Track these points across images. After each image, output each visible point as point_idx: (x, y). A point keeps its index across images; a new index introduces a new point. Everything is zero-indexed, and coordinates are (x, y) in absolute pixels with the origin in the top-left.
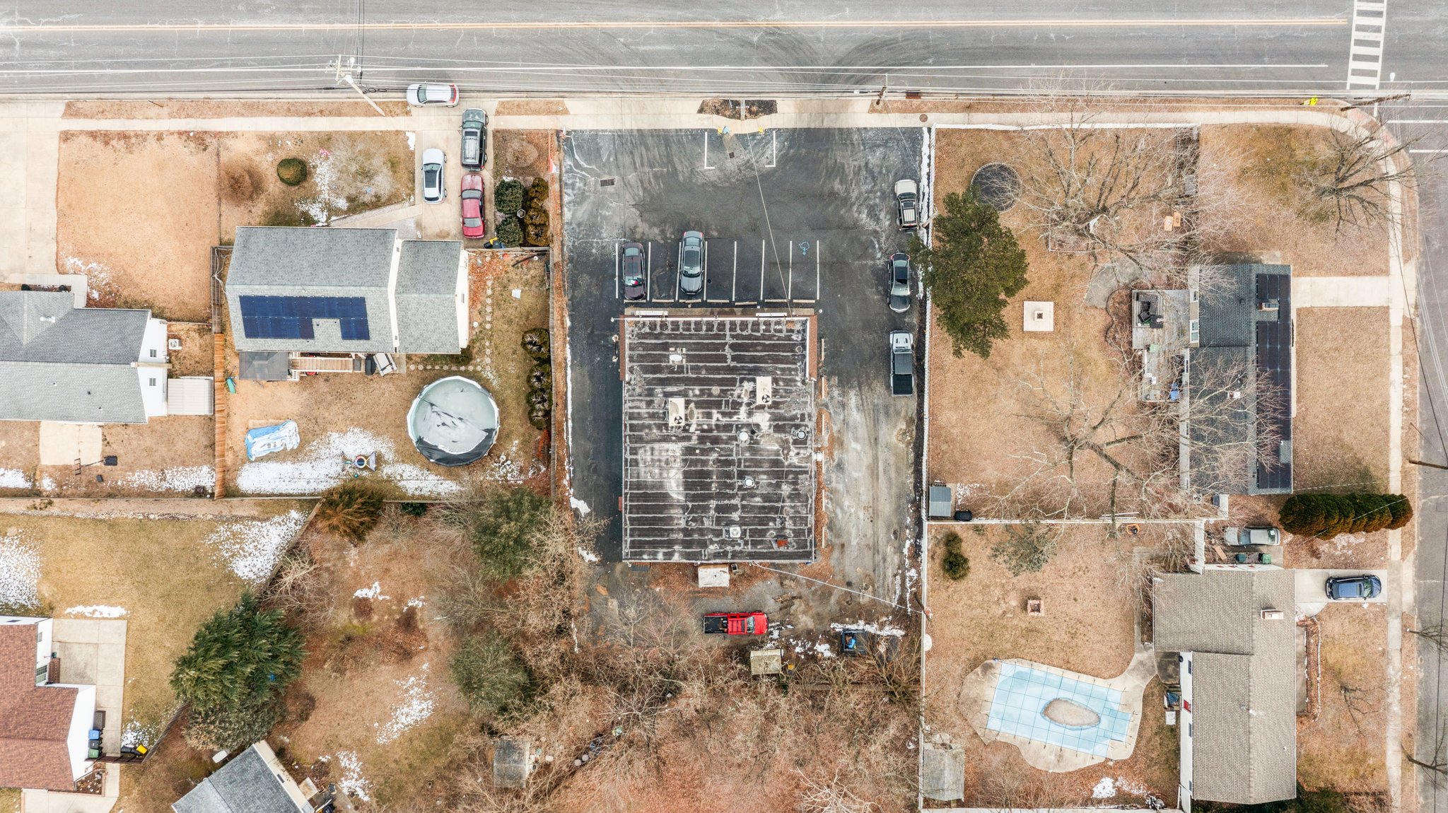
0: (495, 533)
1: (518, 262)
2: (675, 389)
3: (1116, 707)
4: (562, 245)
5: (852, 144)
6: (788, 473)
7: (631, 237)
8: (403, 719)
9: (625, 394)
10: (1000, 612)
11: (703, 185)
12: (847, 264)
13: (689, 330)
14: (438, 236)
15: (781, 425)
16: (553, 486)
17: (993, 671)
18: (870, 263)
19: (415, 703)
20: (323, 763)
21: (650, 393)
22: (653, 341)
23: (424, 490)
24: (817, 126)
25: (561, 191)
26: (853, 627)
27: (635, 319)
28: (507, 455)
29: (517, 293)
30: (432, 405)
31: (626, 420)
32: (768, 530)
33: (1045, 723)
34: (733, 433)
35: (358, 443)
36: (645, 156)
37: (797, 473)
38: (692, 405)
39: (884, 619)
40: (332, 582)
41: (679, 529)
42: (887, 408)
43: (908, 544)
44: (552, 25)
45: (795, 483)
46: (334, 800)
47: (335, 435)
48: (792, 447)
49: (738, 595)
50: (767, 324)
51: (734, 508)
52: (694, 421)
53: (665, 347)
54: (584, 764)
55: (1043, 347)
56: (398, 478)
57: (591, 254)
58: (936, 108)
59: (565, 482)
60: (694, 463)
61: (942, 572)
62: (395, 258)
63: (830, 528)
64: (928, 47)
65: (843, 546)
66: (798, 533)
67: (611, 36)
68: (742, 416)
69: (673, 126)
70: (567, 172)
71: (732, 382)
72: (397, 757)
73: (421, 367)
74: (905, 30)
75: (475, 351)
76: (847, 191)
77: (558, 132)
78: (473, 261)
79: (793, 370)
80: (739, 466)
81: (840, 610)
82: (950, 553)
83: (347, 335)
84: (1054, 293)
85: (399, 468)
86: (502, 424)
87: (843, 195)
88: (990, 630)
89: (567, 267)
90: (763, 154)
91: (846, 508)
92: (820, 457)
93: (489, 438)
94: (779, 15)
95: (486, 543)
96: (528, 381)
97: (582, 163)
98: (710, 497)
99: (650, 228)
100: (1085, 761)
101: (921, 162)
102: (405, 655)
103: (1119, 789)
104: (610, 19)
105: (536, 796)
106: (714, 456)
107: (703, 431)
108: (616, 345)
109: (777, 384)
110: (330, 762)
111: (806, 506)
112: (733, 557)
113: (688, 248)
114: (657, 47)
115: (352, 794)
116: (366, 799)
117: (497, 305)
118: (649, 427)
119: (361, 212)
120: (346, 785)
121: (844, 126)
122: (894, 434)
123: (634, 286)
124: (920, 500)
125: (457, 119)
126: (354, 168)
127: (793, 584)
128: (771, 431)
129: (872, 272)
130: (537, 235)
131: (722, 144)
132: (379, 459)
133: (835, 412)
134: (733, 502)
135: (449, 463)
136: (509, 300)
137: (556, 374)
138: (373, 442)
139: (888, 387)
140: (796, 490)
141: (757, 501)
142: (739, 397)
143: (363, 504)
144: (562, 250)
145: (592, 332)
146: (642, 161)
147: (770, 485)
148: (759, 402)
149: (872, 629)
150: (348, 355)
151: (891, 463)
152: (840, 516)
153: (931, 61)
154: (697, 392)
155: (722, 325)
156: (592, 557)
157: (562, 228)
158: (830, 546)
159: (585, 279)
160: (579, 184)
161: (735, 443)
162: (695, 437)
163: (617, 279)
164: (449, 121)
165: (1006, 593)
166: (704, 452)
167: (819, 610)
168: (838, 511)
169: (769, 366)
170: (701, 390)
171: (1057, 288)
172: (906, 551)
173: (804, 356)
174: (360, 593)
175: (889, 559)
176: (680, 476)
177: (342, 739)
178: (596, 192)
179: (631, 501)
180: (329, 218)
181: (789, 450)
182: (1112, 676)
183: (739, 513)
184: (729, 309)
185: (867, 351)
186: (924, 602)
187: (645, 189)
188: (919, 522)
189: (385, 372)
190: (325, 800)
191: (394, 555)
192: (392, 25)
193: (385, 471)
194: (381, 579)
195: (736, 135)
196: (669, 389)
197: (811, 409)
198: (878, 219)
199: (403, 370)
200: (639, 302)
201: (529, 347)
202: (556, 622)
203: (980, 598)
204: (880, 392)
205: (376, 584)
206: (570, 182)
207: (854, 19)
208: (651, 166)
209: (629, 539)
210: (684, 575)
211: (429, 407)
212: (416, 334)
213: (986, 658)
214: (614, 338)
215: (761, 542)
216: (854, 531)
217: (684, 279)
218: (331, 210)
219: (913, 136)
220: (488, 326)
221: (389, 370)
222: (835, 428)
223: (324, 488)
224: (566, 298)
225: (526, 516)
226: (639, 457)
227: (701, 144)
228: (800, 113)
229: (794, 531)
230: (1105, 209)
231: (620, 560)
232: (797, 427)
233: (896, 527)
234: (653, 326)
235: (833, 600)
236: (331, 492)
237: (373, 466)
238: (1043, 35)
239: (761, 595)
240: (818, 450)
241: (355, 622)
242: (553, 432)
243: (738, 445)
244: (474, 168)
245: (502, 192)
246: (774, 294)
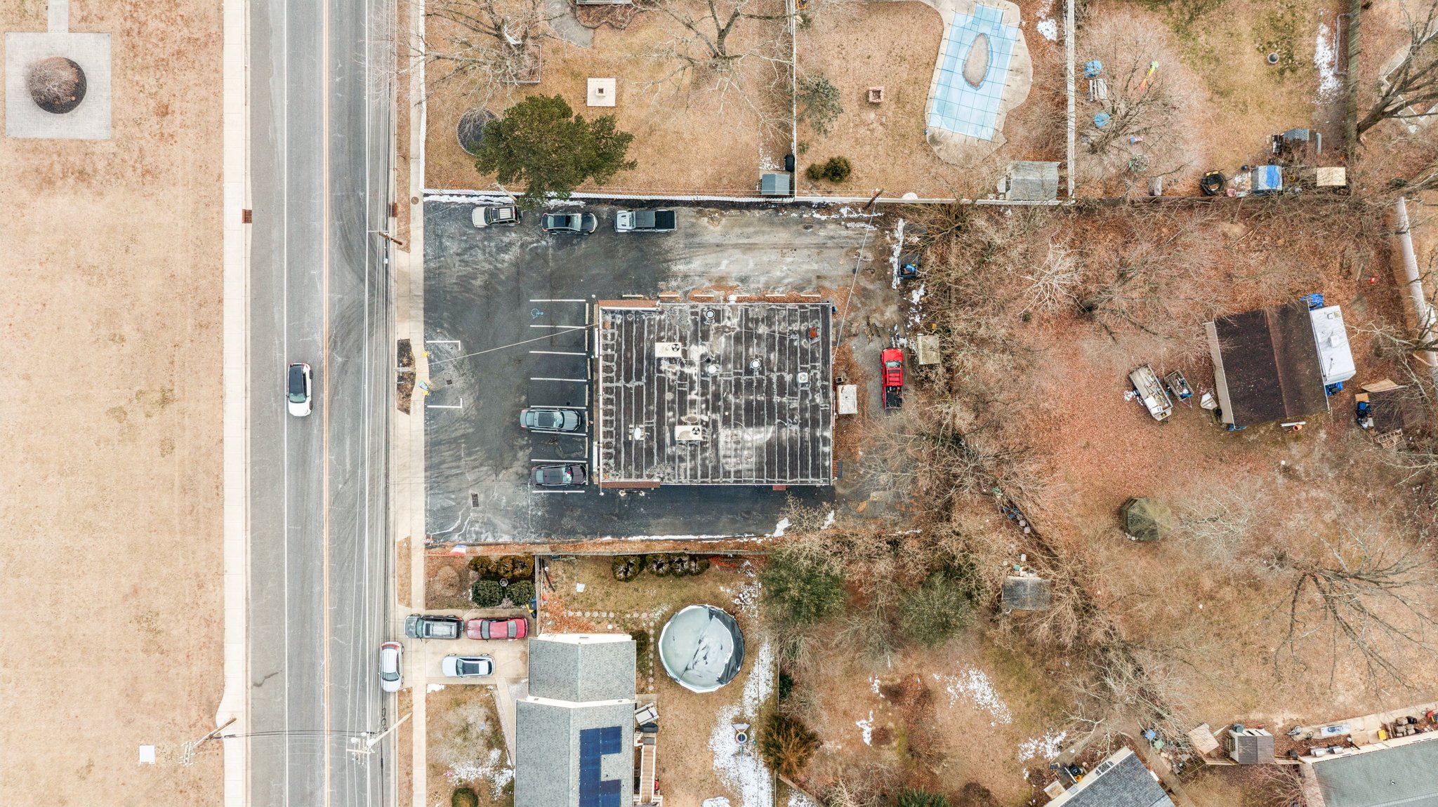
0: (799, 602)
1: (550, 586)
2: (668, 435)
3: (970, 19)
4: (534, 543)
5: (439, 268)
6: (747, 327)
7: (526, 478)
8: (987, 698)
9: (674, 482)
10: (881, 128)
11: (477, 410)
12: (552, 274)
13: (612, 422)
14: (525, 663)
15: (701, 334)
16: (763, 553)
17: (936, 136)
18: (551, 251)
19: (971, 687)
20: (1030, 776)
21: (672, 458)
22: (623, 455)
23: (768, 677)
24: (422, 301)
25: (483, 545)
26: (896, 268)
27: (604, 475)
28: (734, 597)
29: (580, 588)
30: (687, 669)
31: (698, 482)
32: (801, 347)
33: (986, 87)
34: (709, 379)
35: (725, 741)
36: (450, 465)
37: (748, 319)
38: (683, 418)
39: (888, 238)
40: (856, 766)
41: (801, 431)
42: (688, 236)
43: (817, 216)
44: (326, 553)
45: (757, 321)
46: (1065, 765)
47: (717, 763)
48: (723, 324)
49: (866, 377)
50: (606, 347)
51: (781, 379)
52: (698, 417)
53: (628, 444)
54: (1028, 524)
55: (631, 90)
56: (756, 702)
57: (543, 516)
58: (406, 189)
59: (759, 541)
60: (738, 417)
61: (843, 184)
62: (543, 701)
63: (801, 289)
64: (348, 197)
65: (818, 277)
66: (804, 318)
67: (337, 497)
68: (693, 371)
69: (422, 438)
70: (465, 539)
71: (661, 381)
72: (1024, 705)
73: (651, 680)
74: (332, 218)
75: (635, 628)
76: (483, 273)
77: (428, 546)
78: (549, 629)
79: (649, 323)
80: (741, 374)
81: (879, 280)
82: (825, 175)
83: (617, 748)
84: (579, 78)
85: (747, 701)
86: (705, 602)
87: (486, 277)
88: (898, 138)
89: (555, 539)
90: (448, 353)
91: (783, 274)
92: (733, 298)
93: (718, 615)
94: (317, 337)
95: (809, 611)
96: (662, 575)
97: (456, 525)
98: (770, 402)
99: (518, 460)
100: (1020, 48)
101: (456, 203)
102: (926, 696)
103: (1049, 16)
104: (321, 497)
105: (1054, 568)
106: (731, 398)
107: (707, 408)
108: (629, 493)
109: (663, 338)
110: (1029, 769)
111: (778, 310)
112: (827, 380)
113: (536, 424)
114: (347, 453)
115: (1060, 748)
116: (1064, 734)
117: (591, 607)
118: (704, 460)
119: (503, 737)
120: (1051, 754)
121: (422, 276)
122: (713, 229)
123: (572, 475)
124: (775, 204)
125: (414, 644)
126: (459, 740)
127: (855, 325)
128: (707, 343)
129: (559, 249)
130: (523, 567)
131: (439, 392)
132: (738, 720)
133: (692, 284)
134: (775, 380)
135: (742, 653)
136: (586, 594)
137: (658, 549)
138: (723, 727)
139: (668, 234)
140: (763, 319)
141: (774, 357)
142: (675, 374)
143: (778, 734)
144: (538, 544)
145: (616, 515)
146: (455, 468)
147: (758, 345)
148: (678, 354)
149: (898, 250)
150: (638, 751)
151: (740, 231)
152: (790, 280)
153: (361, 194)
154: (671, 414)
155: (607, 390)
156: (831, 517)
157: (518, 544)
158: (819, 289)
159: (567, 522)
160: (477, 527)
161: (719, 378)
162: (714, 416)
163: (566, 492)
164: (417, 651)
165: (863, 123)
166: (727, 408)
167: (880, 300)
168: (786, 281)
169: (646, 346)
170: (669, 410)
171: (576, 76)
172: (824, 218)
173: (637, 312)
174: (867, 739)
175: (832, 234)
176: (751, 430)
177: (1007, 757)
178: (483, 512)
179: (774, 477)
180: (509, 767)
181: (726, 326)
182: (941, 22)
183: (785, 374)
184: (592, 384)
185: (634, 254)
186: (868, 200)
187: (481, 465)
188: (796, 205)
189: (655, 713)
190: (1066, 773)
191: (830, 706)
192: (326, 706)
193: (750, 715)
194: (854, 719)
195: (430, 378)
196: (668, 440)
197: (686, 307)
198: (510, 243)
199: (654, 696)
200: (587, 470)
201: (629, 574)
202: (886, 547)
203: (868, 148)
204: (673, 242)
205: (858, 723)
206: (474, 536)
207: (321, 266)
208: (459, 458)
209: (811, 479)
210: (847, 427)
211: (689, 672)
212: (617, 682)
213: (924, 142)
214: (622, 494)
215: (813, 353)
216: (805, 267)
217: (565, 427)
218: (501, 765)
219: (431, 208)
220: (612, 615)
221: (653, 710)
222: (707, 284)
223: (767, 774)
224: (585, 540)
225: (783, 573)
226: (732, 470)
227: (439, 412)
228: (410, 317)
229: (802, 322)
230: (498, 28)
231: (833, 488)
232: (703, 319)
233: (800, 227)
234: (608, 456)
235: (870, 287)
236: (768, 765)
237: (745, 726)
238: (336, 89)
239: (865, 355)
240: (726, 300)
241: (895, 744)
242: (711, 553)
243: (721, 375)
244: (461, 627)
245: (483, 601)
246: (582, 342)
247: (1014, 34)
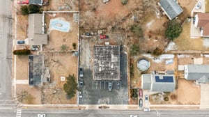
1: (135, 86)
3: (53, 26)
5: (88, 102)
7: (119, 90)
9: (119, 69)
11: (109, 97)
12: (89, 86)
13: (110, 77)
14: (146, 90)
17: (69, 31)
19: (149, 25)
21: (116, 69)
23: (148, 55)
24: (93, 105)
25: (129, 96)
28: (136, 60)
29: (135, 82)
30: (147, 66)
31: (119, 65)
33: (62, 24)
34: (104, 63)
37: (96, 58)
39: (84, 38)
40: (161, 42)
41: (112, 50)
47: (160, 62)
49: (104, 41)
50: (100, 78)
55: (63, 75)
57: (124, 87)
58: (76, 107)
59: (128, 56)
60: (110, 59)
61: (76, 44)
62: (152, 87)
65: (90, 48)
68: (103, 66)
69: (113, 105)
71: (105, 70)
72: (152, 18)
73: (148, 72)
75: (141, 74)
76: (89, 96)
77: (129, 104)
78: (141, 87)
79: (96, 72)
80: (104, 59)
81: (90, 39)
82: (75, 47)
83: (158, 77)
86: (137, 64)
88: (70, 36)
90: (100, 101)
92: (93, 60)
93: (139, 62)
96: (133, 70)
98: (108, 55)
99: (116, 91)
100: (57, 19)
101: (79, 100)
102: (150, 32)
103: (52, 15)
105: (132, 14)
108: (121, 75)
109: (98, 70)
110: (161, 17)
111: (94, 53)
112: (104, 46)
113: (111, 88)
116: (156, 12)
117: (137, 80)
118: (116, 64)
119: (157, 93)
120: (159, 14)
121: (89, 105)
122: (83, 63)
126: (157, 100)
128: (99, 64)
129: (85, 85)
130: (132, 90)
131: (106, 102)
135: (144, 59)
137: (129, 71)
138: (155, 61)
139: (83, 69)
141: (101, 54)
143: (156, 53)
144: (128, 88)
145: (124, 77)
147: (99, 56)
148: (101, 68)
149: (86, 36)
150: (159, 74)
151: (83, 59)
153: (77, 114)
154: (109, 69)
155: (106, 78)
156: (124, 46)
157: (128, 91)
159: (125, 84)
160: (126, 97)
162: (110, 63)
164: (144, 106)
165: (67, 41)
166: (108, 61)
167: (93, 39)
168: (90, 52)
171: (60, 83)
172: (81, 47)
174: (157, 40)
176: (112, 57)
177: (159, 20)
179: (119, 54)
180: (161, 92)
181: (97, 61)
182: (53, 30)
183: (104, 52)
185: (86, 74)
186: (78, 41)
187: (117, 96)
188: (79, 51)
190: (162, 12)
191: (152, 46)
193: (153, 57)
194: (154, 42)
195: (104, 104)
196: (113, 69)
197: (94, 67)
198: (85, 92)
200: (117, 81)
201: (133, 75)
203: (71, 40)
208: (116, 99)
209: (119, 49)
210: (111, 43)
212: (149, 77)
215: (100, 48)
216: (88, 50)
217: (111, 84)
219: (80, 103)
220: (139, 77)
221: (153, 71)
222: (91, 64)
223: (162, 55)
224: (128, 81)
226: (117, 60)
227: (109, 102)
228: (95, 107)
229: (96, 50)
231: (120, 46)
232: (96, 64)
233: (82, 50)
234: (115, 78)
239: (101, 41)
241: (157, 36)
242: (130, 63)
244: (141, 99)
245: (137, 96)
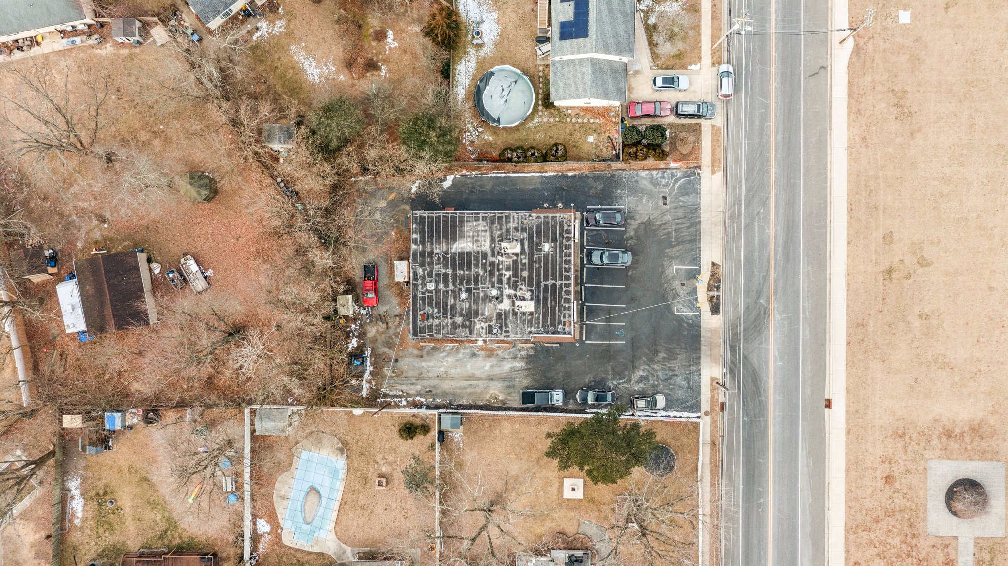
0: (429, 127)
1: (612, 140)
2: (526, 246)
3: (316, 535)
4: (623, 170)
5: (690, 366)
6: (470, 322)
7: (628, 217)
8: (307, 63)
9: (522, 213)
10: (378, 460)
11: (663, 265)
12: (609, 360)
13: (566, 256)
14: (630, 85)
15: (502, 317)
16: (461, 163)
17: (339, 455)
18: (610, 377)
19: (318, 71)
20: (278, 9)
21: (523, 230)
22: (558, 232)
23: (459, 77)
24: (702, 342)
25: (659, 169)
26: (368, 363)
27: (572, 220)
28: (482, 133)
29: (591, 139)
30: (516, 82)
31: (505, 213)
32: (432, 308)
33: (306, 488)
34: (496, 285)
35: (490, 31)
36: (683, 226)
37: (469, 327)
38: (515, 258)
39: (373, 384)
40: (397, 15)
41: (433, 249)
42: (513, 387)
43: (423, 400)
44: (773, 163)
45: (463, 326)
46: (254, 16)
47: (495, 16)
48: (487, 324)
49: (389, 286)
50: (569, 308)
51: (447, 286)
52: (504, 259)
53: (554, 240)
54: (278, 184)
55: (553, 489)
56: (467, 59)
57: (617, 190)
58: (714, 422)
59: (464, 172)
60: (477, 259)
61: (404, 422)
62: (615, 58)
63: (434, 348)
64: (755, 417)
65: (422, 357)
66: (430, 328)
67: (765, 203)
68: (508, 291)
69: (703, 245)
70: (672, 173)
71: (530, 285)
72: (282, 58)
73: (541, 74)
74: (767, 402)
75: (552, 111)
76: (659, 362)
77: (699, 167)
78: (613, 109)
79: (539, 326)
80: (474, 289)
81: (379, 355)
82: (417, 428)
83: (563, 25)
84: (589, 499)
85: (474, 60)
86: (503, 129)
87: (656, 359)
88: (366, 453)
89: (608, 173)
90: (683, 306)
91: (446, 359)
92: (480, 343)
93: (494, 120)
94: (778, 317)
95: (423, 121)
96: (531, 148)
97: (679, 183)
98: (454, 269)
99: (634, 229)
100: (282, 514)
101: (677, 411)
102: (349, 64)
103: (262, 535)
104: (776, 203)
105: (257, 153)
106: (481, 272)
107: (498, 265)
108: (555, 206)
109: (529, 315)
110: (278, 13)
111: (448, 333)
112: (414, 285)
113: (620, 255)
114: (757, 235)
115: (257, 29)
116: (255, 38)
117: (583, 126)
118: (501, 229)
119: (646, 33)
120: (263, 24)
121: (702, 360)
122: (495, 391)
123: (595, 218)
124: (452, 408)
125: (709, 98)
126: (676, 29)
127: (396, 323)
128: (498, 311)
129: (604, 378)
130: (630, 153)
131: (690, 278)
132: (480, 46)
133: (510, 352)
134: (451, 285)
135: (477, 94)
136: (586, 134)
137: (536, 166)
138: (491, 42)
139: (527, 388)
140: (459, 327)
141: (451, 301)
142: (521, 289)
143: (450, 36)
144: (620, 170)
145: (564, 190)
146: (679, 224)
147: (462, 309)
148: (517, 303)
149: (367, 375)
150: (549, 24)
151: (476, 389)
152: (441, 355)
153: (745, 419)
154: (524, 261)
155: (569, 278)
156: (414, 190)
157: (634, 170)
158: (421, 349)
159: (600, 185)
160: (664, 181)
161: (490, 286)
162: (494, 259)
163: (600, 207)
164: (708, 93)
165: (390, 464)
166: (484, 265)
167: (379, 341)
168: (444, 354)
169: (541, 309)
170: (525, 264)
171: (592, 500)
172: (418, 398)
173: (547, 333)
174: (390, 34)
175: (413, 387)
176: (468, 250)
177: (294, 22)
178: (659, 193)
179: (452, 216)
180: (642, 11)
181: (485, 323)
182: (336, 532)
183: (444, 289)
184: (580, 282)
185: (551, 374)
186: (385, 410)
187: (660, 226)
188: (437, 407)
189: (538, 50)
190: (253, 11)
191: (415, 56)
192: (773, 53)
193: (471, 50)
194: (399, 47)
195: (697, 288)
196: (526, 242)
197: (512, 337)
198: (639, 383)
199: (539, 62)
200: (585, 222)
201: (555, 148)
202: (371, 168)
203: (387, 447)
204: (523, 382)
205: (396, 44)
206: (666, 175)
207: (775, 368)
208: (676, 230)
209: (426, 215)
210: (403, 251)
211: (514, 80)
212: (563, 72)
213: (348, 450)
214: (560, 205)
215: (424, 303)
216: (431, 364)
217: (600, 252)
218: (647, 13)
219: (695, 407)
220: (569, 120)
221: (539, 53)
222: (499, 353)
223: (460, 8)
224: (587, 173)
225: (441, 148)
226: (481, 222)
227: (690, 264)
228: (711, 331)
229: (431, 325)
230: (644, 535)
231: (412, 209)
232: (500, 328)
233: (434, 392)
234: (568, 232)
235: (386, 350)
236: (457, 14)
237: (475, 42)
238: (763, 494)
239: (389, 302)
240: (485, 341)
241: (371, 30)
242: (498, 164)
243: (488, 288)
244: (675, 111)
245: (659, 129)
246: (590, 313)
247: (287, 524)
